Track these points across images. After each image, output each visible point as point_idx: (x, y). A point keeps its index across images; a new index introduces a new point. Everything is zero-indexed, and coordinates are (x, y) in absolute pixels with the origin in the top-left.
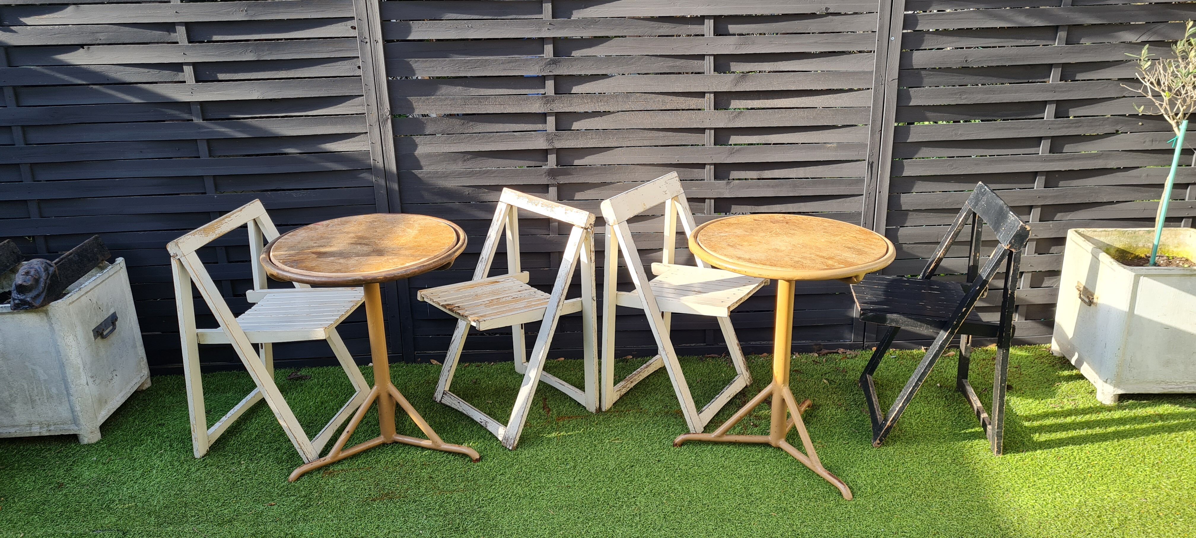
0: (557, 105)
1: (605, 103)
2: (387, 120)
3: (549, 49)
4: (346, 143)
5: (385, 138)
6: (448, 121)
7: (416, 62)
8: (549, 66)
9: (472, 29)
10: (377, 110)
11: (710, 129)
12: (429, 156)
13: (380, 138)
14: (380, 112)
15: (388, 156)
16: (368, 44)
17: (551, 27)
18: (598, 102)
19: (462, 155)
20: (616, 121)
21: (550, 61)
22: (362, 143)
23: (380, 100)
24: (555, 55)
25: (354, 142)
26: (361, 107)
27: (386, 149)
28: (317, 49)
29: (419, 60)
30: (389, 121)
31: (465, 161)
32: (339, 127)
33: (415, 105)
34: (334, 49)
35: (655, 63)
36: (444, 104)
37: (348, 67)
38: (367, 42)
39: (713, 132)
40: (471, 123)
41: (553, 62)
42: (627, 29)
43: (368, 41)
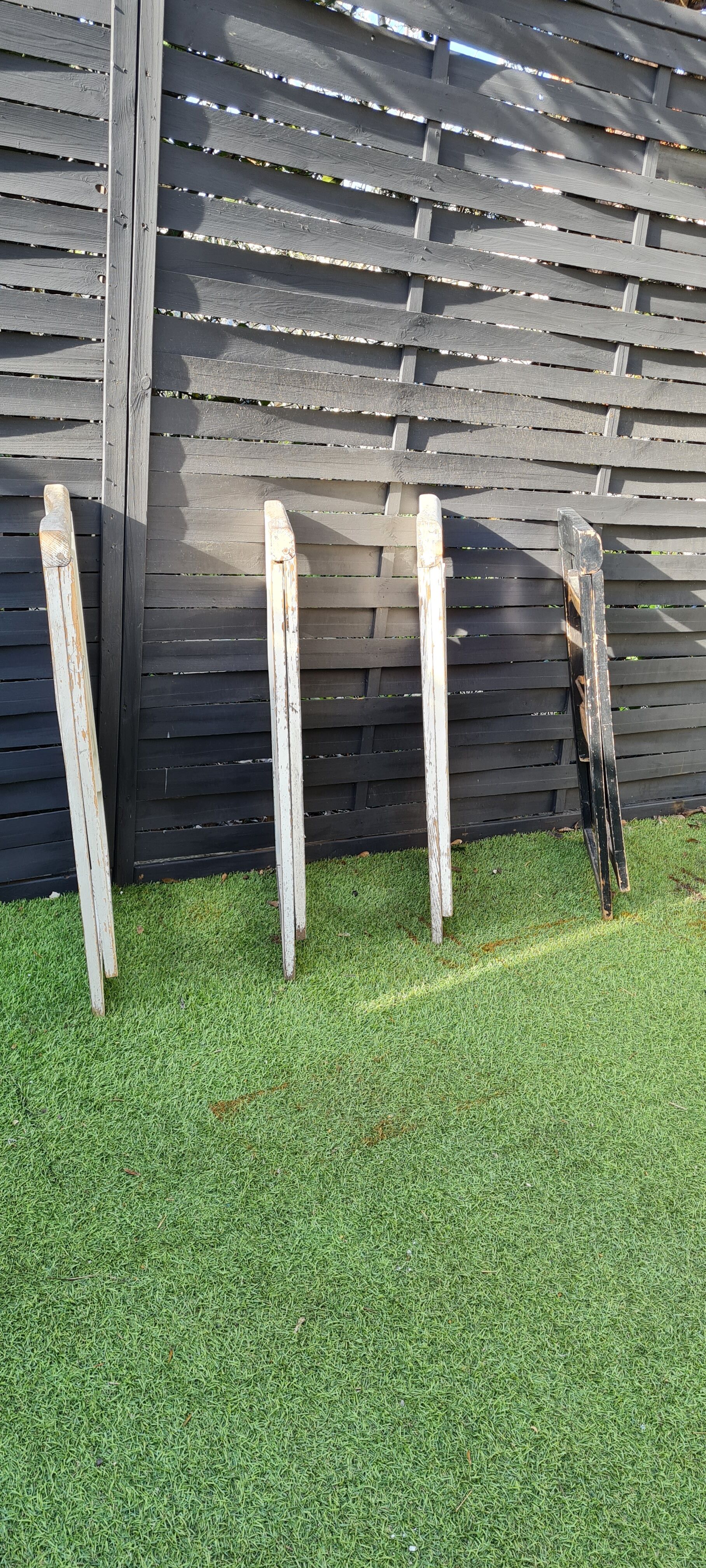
0: (416, 403)
1: (481, 409)
2: (143, 398)
3: (416, 295)
4: (56, 439)
5: (134, 436)
6: (245, 414)
7: (208, 284)
8: (414, 329)
9: (308, 235)
10: (126, 376)
11: (607, 467)
12: (204, 479)
13: (125, 435)
14: (133, 380)
15: (136, 474)
16: (128, 229)
17: (427, 255)
18: (472, 404)
19: (258, 483)
20: (490, 443)
21: (417, 320)
22: (87, 443)
23: (136, 354)
24: (425, 309)
25: (71, 438)
26: (94, 365)
27: (133, 460)
28: (22, 222)
29: (214, 282)
30: (148, 401)
31: (262, 494)
32: (46, 402)
33: (192, 372)
34: (58, 230)
35: (553, 348)
36: (246, 377)
37: (80, 274)
38: (125, 226)
39: (609, 471)
40: (280, 423)
41: (421, 323)
42: (527, 280)
43: (129, 224)
